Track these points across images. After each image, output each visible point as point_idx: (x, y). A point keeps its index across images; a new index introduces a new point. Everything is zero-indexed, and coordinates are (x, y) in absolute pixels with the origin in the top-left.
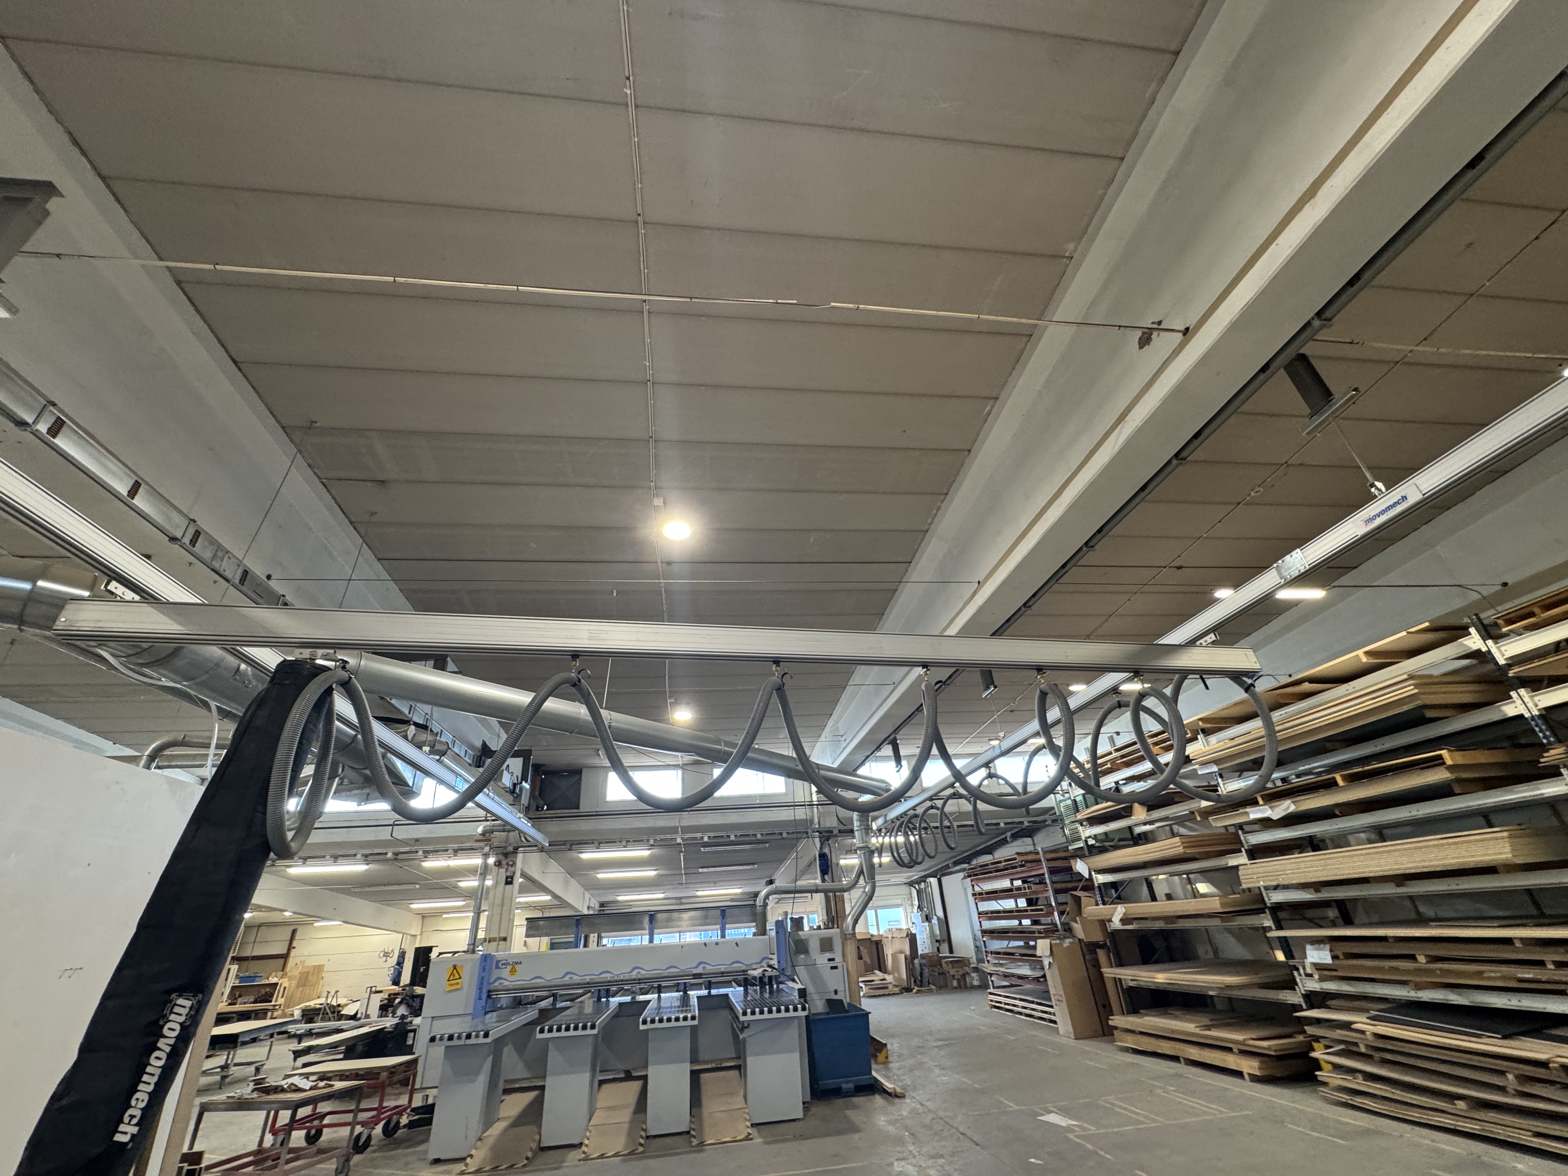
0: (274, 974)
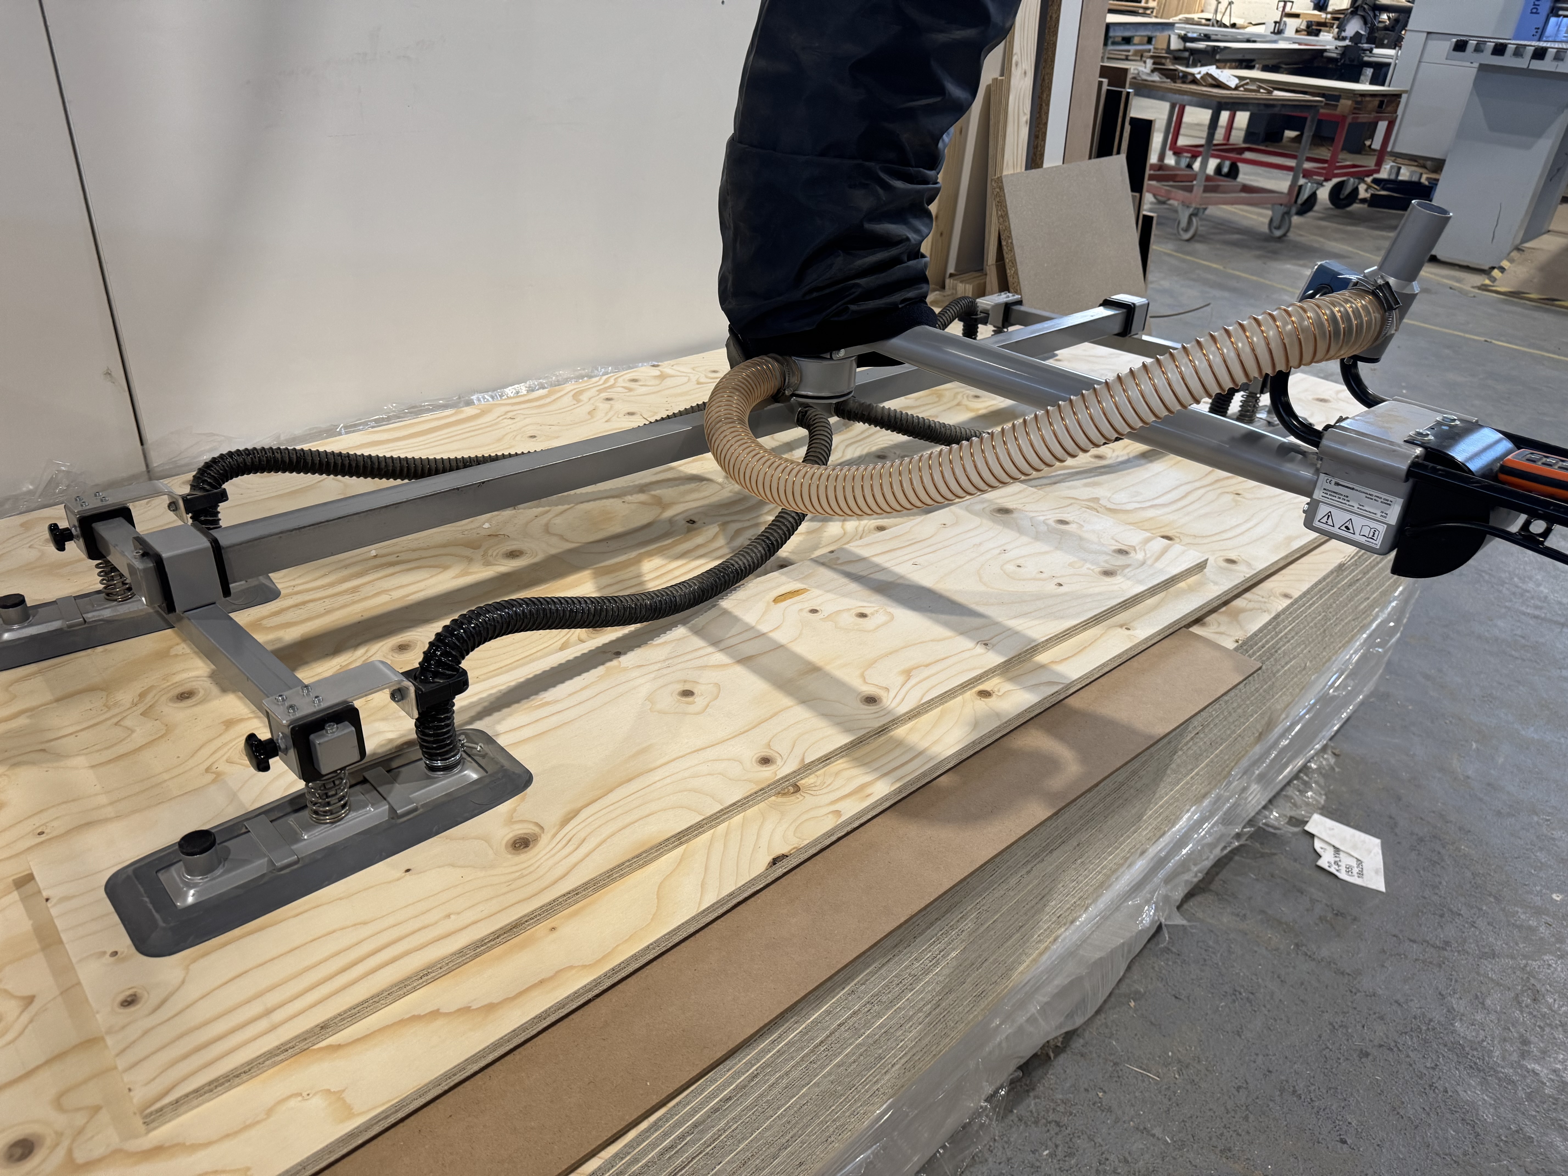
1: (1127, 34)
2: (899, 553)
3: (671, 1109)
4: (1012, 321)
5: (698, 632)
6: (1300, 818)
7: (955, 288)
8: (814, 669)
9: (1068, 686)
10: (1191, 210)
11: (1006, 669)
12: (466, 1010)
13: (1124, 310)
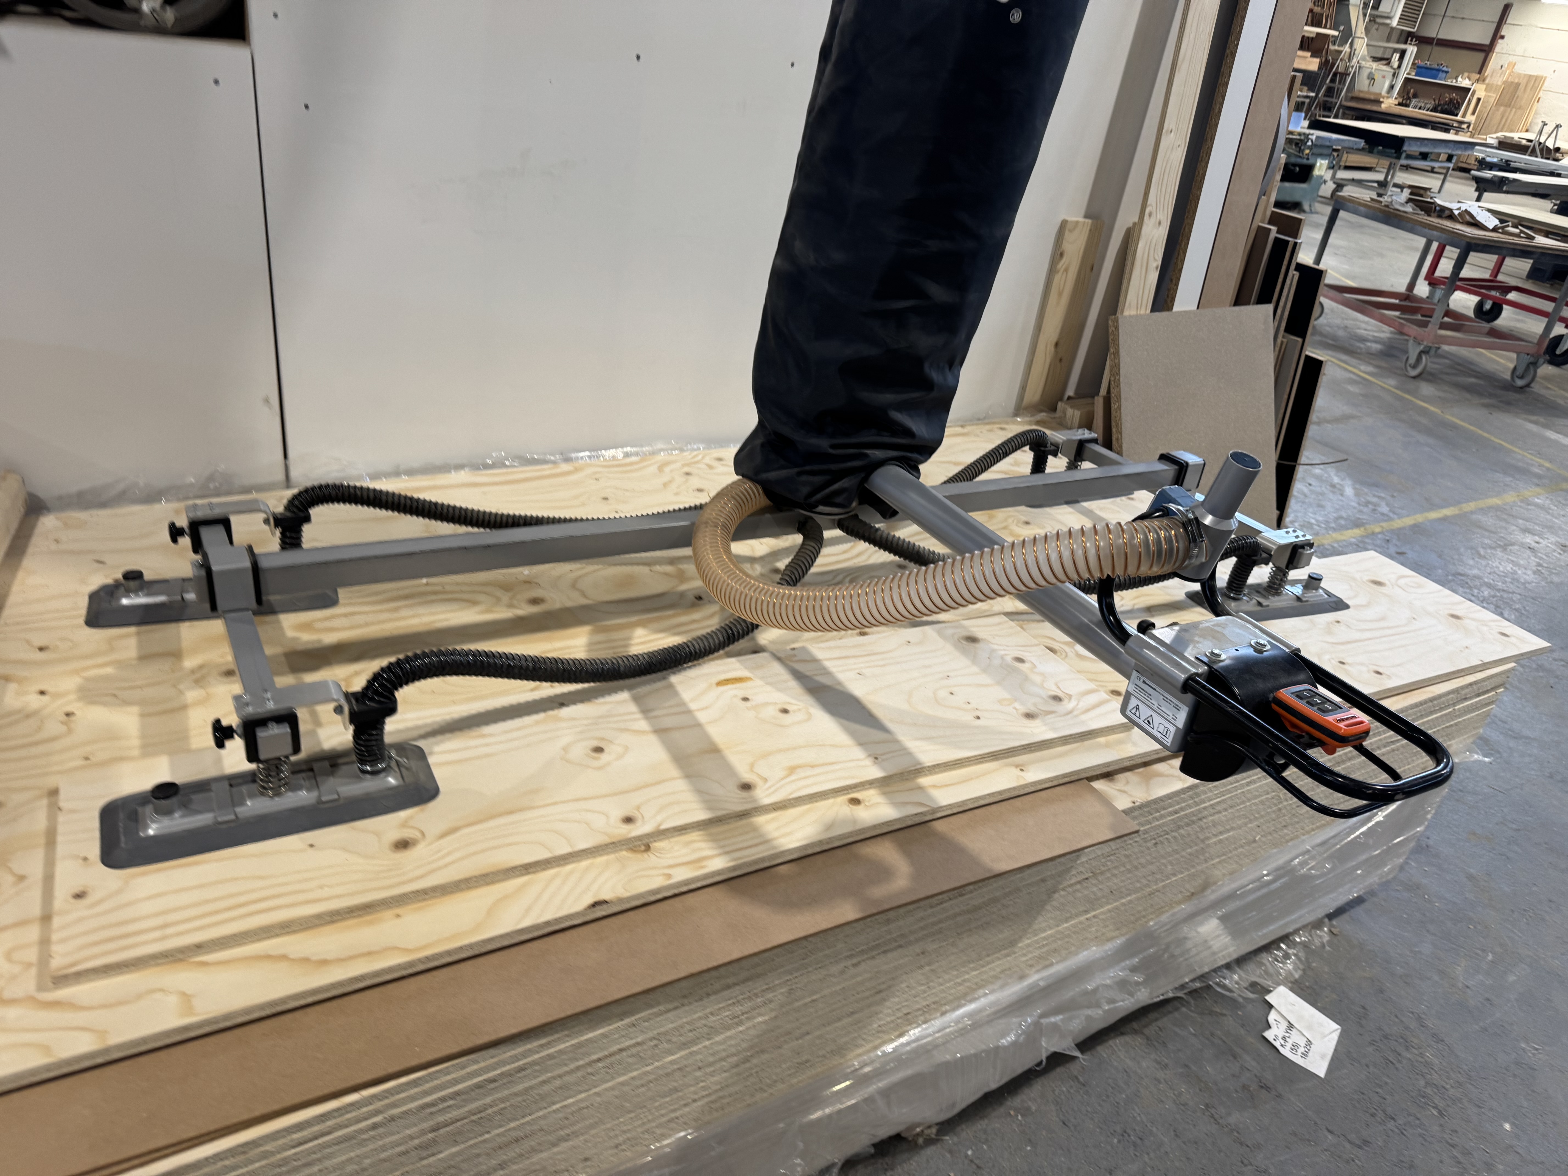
0: (1466, 74)
1: (1424, 149)
2: (852, 661)
3: (430, 1074)
4: (1084, 457)
5: (636, 699)
6: (1265, 986)
7: (1064, 413)
8: (714, 750)
9: (934, 811)
10: (1422, 347)
11: (884, 784)
12: (305, 960)
13: (1176, 467)
